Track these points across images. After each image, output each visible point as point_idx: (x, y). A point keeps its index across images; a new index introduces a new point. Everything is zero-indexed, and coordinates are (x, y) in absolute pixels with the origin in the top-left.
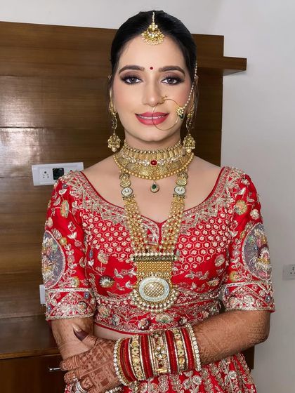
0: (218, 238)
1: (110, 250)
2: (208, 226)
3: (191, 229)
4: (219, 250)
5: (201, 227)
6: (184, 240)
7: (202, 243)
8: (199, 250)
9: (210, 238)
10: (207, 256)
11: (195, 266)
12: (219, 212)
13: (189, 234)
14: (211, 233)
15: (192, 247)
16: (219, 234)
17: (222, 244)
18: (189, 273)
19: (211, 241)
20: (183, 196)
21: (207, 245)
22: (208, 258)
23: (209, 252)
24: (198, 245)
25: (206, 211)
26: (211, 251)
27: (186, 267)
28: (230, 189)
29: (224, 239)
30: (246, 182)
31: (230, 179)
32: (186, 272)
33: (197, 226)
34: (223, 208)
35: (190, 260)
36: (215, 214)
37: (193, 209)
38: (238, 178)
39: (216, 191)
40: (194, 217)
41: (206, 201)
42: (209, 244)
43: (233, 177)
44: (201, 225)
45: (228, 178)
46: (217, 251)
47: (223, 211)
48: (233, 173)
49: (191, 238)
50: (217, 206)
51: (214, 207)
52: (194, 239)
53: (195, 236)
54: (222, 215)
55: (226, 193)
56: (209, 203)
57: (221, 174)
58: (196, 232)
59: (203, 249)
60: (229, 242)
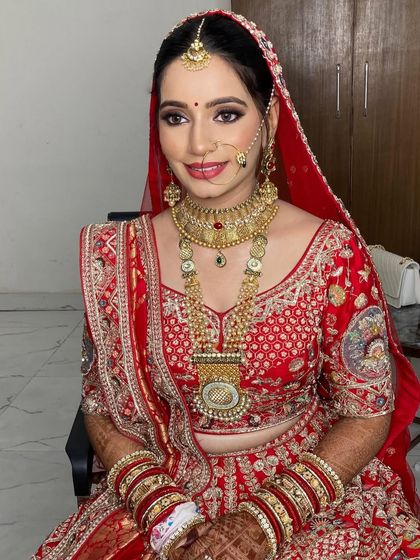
0: (294, 336)
2: (282, 320)
3: (259, 324)
4: (295, 352)
5: (271, 322)
6: (248, 339)
7: (271, 344)
8: (266, 354)
9: (283, 336)
10: (278, 360)
11: (262, 373)
12: (300, 299)
13: (255, 331)
14: (285, 330)
15: (258, 349)
16: (296, 331)
17: (300, 344)
18: (255, 379)
19: (283, 341)
22: (279, 363)
23: (280, 355)
24: (266, 347)
25: (282, 297)
26: (284, 354)
27: (252, 372)
28: (322, 264)
29: (304, 336)
30: (347, 254)
31: (325, 248)
32: (252, 379)
33: (267, 320)
34: (305, 295)
35: (257, 364)
36: (294, 302)
37: (264, 295)
38: (335, 249)
39: (301, 267)
40: (264, 307)
41: (283, 284)
42: (281, 345)
43: (329, 246)
44: (272, 318)
45: (322, 247)
46: (291, 354)
47: (305, 299)
48: (332, 237)
49: (258, 336)
50: (298, 290)
51: (294, 291)
52: (261, 338)
53: (263, 334)
54: (303, 305)
55: (315, 270)
56: (288, 286)
57: (314, 238)
58: (265, 329)
59: (272, 351)
60: (313, 337)
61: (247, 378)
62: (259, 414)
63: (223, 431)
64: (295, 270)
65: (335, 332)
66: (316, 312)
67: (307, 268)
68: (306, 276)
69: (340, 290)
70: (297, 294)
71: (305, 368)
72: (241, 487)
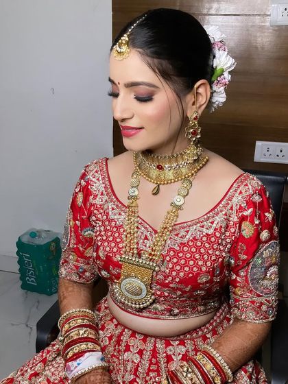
0: (206, 257)
1: (108, 249)
2: (199, 244)
3: (181, 244)
4: (204, 269)
5: (191, 244)
6: (172, 253)
7: (187, 260)
8: (183, 267)
9: (197, 256)
10: (190, 273)
11: (177, 280)
12: (216, 229)
15: (177, 262)
16: (208, 253)
17: (209, 263)
19: (197, 259)
20: (179, 208)
21: (191, 263)
22: (190, 275)
23: (193, 270)
24: (183, 262)
25: (203, 227)
26: (195, 269)
27: (170, 278)
28: (237, 205)
29: (214, 258)
30: (257, 199)
31: (241, 193)
32: (170, 283)
33: (188, 242)
34: (221, 227)
35: (174, 273)
36: (211, 231)
37: (190, 223)
38: (248, 194)
39: (221, 205)
40: (188, 232)
41: (206, 217)
42: (195, 262)
43: (243, 191)
44: (192, 241)
45: (238, 192)
46: (201, 270)
47: (220, 230)
48: (247, 185)
49: (179, 253)
50: (216, 222)
51: (212, 223)
52: (181, 255)
53: (183, 251)
54: (218, 234)
55: (232, 208)
56: (208, 219)
57: (233, 184)
58: (185, 248)
59: (187, 266)
60: (220, 260)
61: (167, 281)
62: (178, 309)
63: (151, 315)
64: (215, 207)
65: (245, 257)
66: (228, 240)
67: (225, 207)
68: (224, 213)
69: (250, 226)
70: (214, 225)
71: (211, 281)
72: (154, 360)
